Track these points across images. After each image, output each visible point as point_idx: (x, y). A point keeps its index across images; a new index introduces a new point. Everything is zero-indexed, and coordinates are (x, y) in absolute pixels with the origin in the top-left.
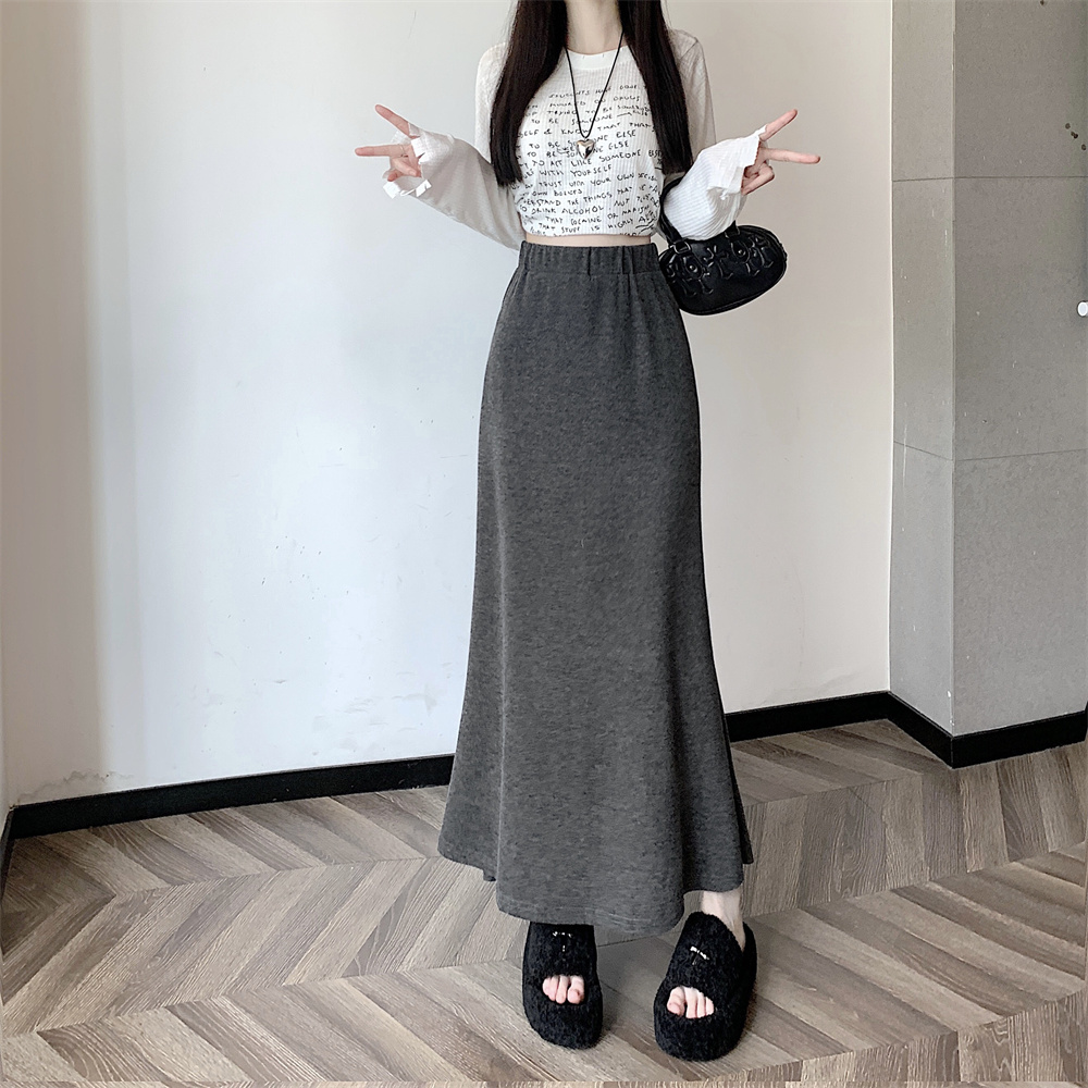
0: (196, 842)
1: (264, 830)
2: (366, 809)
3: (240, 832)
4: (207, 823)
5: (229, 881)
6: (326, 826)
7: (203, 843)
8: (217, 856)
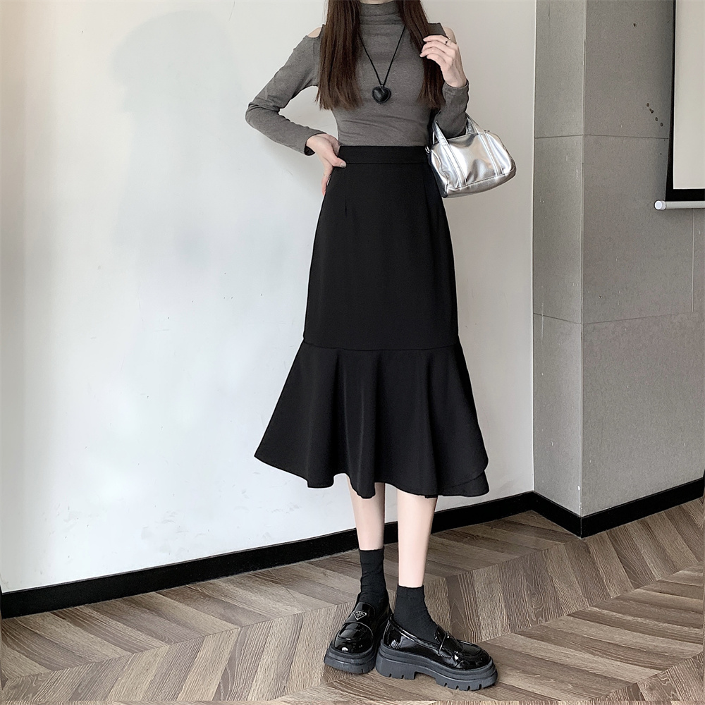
0: (63, 634)
1: (114, 622)
2: (184, 599)
3: (96, 625)
4: (68, 619)
5: (97, 665)
6: (159, 615)
7: (69, 636)
8: (83, 646)
